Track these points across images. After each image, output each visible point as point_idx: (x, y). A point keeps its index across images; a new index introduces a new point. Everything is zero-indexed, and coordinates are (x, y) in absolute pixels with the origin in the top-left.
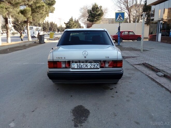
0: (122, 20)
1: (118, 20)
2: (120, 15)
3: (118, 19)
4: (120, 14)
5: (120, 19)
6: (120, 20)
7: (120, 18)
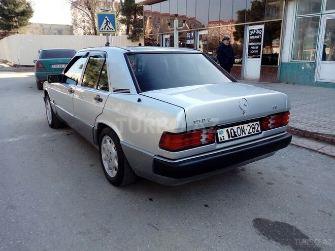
0: (111, 30)
1: (103, 30)
2: (108, 20)
3: (103, 26)
4: (106, 17)
5: (107, 27)
6: (108, 29)
7: (107, 24)
